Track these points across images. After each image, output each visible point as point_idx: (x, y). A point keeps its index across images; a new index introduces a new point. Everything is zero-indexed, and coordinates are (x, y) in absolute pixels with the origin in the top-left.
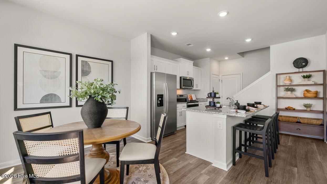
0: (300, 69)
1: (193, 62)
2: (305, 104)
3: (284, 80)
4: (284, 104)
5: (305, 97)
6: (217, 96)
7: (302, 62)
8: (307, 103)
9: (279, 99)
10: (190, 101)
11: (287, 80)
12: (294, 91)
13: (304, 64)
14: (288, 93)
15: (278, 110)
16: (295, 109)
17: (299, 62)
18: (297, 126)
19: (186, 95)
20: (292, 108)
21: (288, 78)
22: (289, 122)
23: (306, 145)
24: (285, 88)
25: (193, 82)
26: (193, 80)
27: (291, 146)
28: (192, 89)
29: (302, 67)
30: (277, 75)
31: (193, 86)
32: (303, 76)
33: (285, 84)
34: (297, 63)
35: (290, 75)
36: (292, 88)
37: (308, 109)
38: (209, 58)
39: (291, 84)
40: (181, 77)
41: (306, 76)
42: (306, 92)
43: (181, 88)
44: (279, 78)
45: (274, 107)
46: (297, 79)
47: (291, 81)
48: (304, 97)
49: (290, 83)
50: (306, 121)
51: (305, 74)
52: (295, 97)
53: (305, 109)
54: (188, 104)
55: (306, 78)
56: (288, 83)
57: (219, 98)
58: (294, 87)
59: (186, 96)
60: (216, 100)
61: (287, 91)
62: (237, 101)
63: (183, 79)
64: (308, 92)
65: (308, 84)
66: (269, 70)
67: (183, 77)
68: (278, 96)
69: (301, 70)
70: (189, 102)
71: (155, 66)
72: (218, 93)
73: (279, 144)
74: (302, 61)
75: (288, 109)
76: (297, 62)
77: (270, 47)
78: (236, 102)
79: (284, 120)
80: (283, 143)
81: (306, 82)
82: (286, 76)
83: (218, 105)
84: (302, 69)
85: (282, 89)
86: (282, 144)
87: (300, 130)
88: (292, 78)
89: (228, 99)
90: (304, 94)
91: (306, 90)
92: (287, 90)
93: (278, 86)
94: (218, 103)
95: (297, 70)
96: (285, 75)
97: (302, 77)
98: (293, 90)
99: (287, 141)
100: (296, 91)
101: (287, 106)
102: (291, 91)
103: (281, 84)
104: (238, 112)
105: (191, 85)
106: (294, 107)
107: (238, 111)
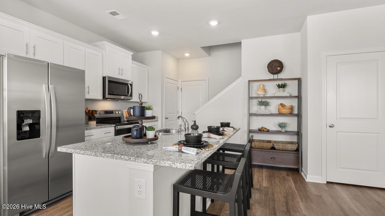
0: (275, 75)
1: (132, 53)
2: (279, 123)
3: (258, 90)
4: (257, 124)
5: (280, 114)
6: (148, 113)
7: (277, 66)
8: (281, 122)
9: (251, 116)
10: (127, 121)
11: (260, 90)
12: (269, 105)
13: (279, 69)
14: (261, 108)
15: (250, 131)
16: (269, 130)
17: (274, 66)
18: (272, 154)
19: (118, 111)
20: (266, 129)
21: (261, 86)
22: (262, 149)
23: (283, 183)
24: (258, 101)
25: (132, 88)
26: (131, 85)
27: (267, 187)
28: (131, 100)
29: (277, 72)
30: (249, 81)
31: (131, 96)
32: (277, 85)
33: (258, 96)
34: (272, 67)
35: (265, 83)
36: (266, 101)
37: (282, 129)
38: (161, 51)
39: (265, 96)
40: (105, 77)
41: (281, 85)
42: (281, 107)
43: (104, 98)
44: (252, 86)
45: (246, 129)
46: (272, 89)
47: (265, 91)
48: (278, 113)
49: (264, 93)
50: (281, 147)
51: (280, 83)
52: (269, 113)
53: (280, 129)
54: (117, 129)
55: (281, 88)
56: (261, 93)
57: (153, 118)
58: (268, 100)
59: (120, 112)
60: (147, 124)
61: (261, 105)
62: (195, 122)
63: (109, 81)
64: (283, 107)
65: (283, 96)
66: (240, 75)
67: (109, 77)
68: (250, 113)
69: (276, 77)
70: (125, 122)
71: (26, 45)
72: (149, 109)
73: (252, 186)
74: (277, 64)
75: (261, 131)
76: (272, 65)
77: (241, 42)
78: (193, 123)
79: (257, 147)
80: (257, 185)
81: (281, 93)
82: (260, 85)
83: (150, 134)
84: (277, 75)
85: (255, 102)
86: (256, 187)
87: (275, 159)
88: (267, 88)
89: (180, 118)
90: (279, 109)
91: (281, 104)
92: (262, 103)
93: (250, 98)
94: (151, 129)
95: (271, 76)
96: (258, 83)
97: (277, 87)
98: (266, 104)
99: (261, 179)
100: (270, 105)
101: (260, 127)
102: (265, 105)
103: (254, 96)
104: (182, 152)
105: (128, 94)
106: (268, 128)
107: (183, 150)
